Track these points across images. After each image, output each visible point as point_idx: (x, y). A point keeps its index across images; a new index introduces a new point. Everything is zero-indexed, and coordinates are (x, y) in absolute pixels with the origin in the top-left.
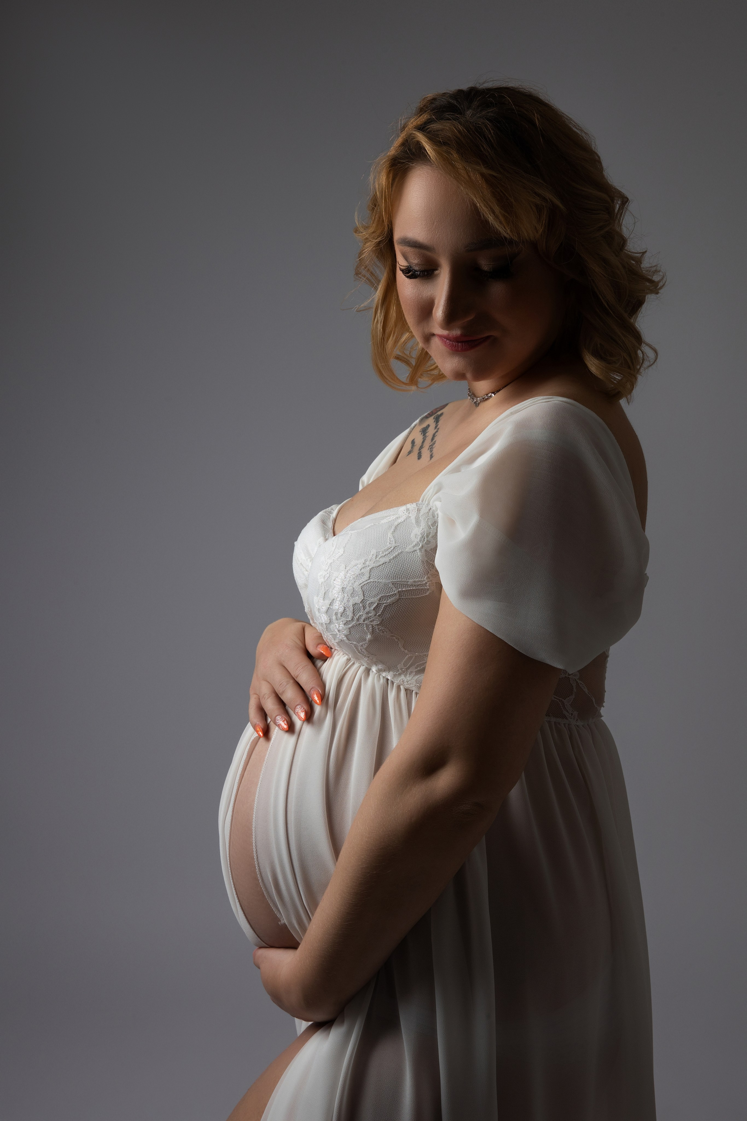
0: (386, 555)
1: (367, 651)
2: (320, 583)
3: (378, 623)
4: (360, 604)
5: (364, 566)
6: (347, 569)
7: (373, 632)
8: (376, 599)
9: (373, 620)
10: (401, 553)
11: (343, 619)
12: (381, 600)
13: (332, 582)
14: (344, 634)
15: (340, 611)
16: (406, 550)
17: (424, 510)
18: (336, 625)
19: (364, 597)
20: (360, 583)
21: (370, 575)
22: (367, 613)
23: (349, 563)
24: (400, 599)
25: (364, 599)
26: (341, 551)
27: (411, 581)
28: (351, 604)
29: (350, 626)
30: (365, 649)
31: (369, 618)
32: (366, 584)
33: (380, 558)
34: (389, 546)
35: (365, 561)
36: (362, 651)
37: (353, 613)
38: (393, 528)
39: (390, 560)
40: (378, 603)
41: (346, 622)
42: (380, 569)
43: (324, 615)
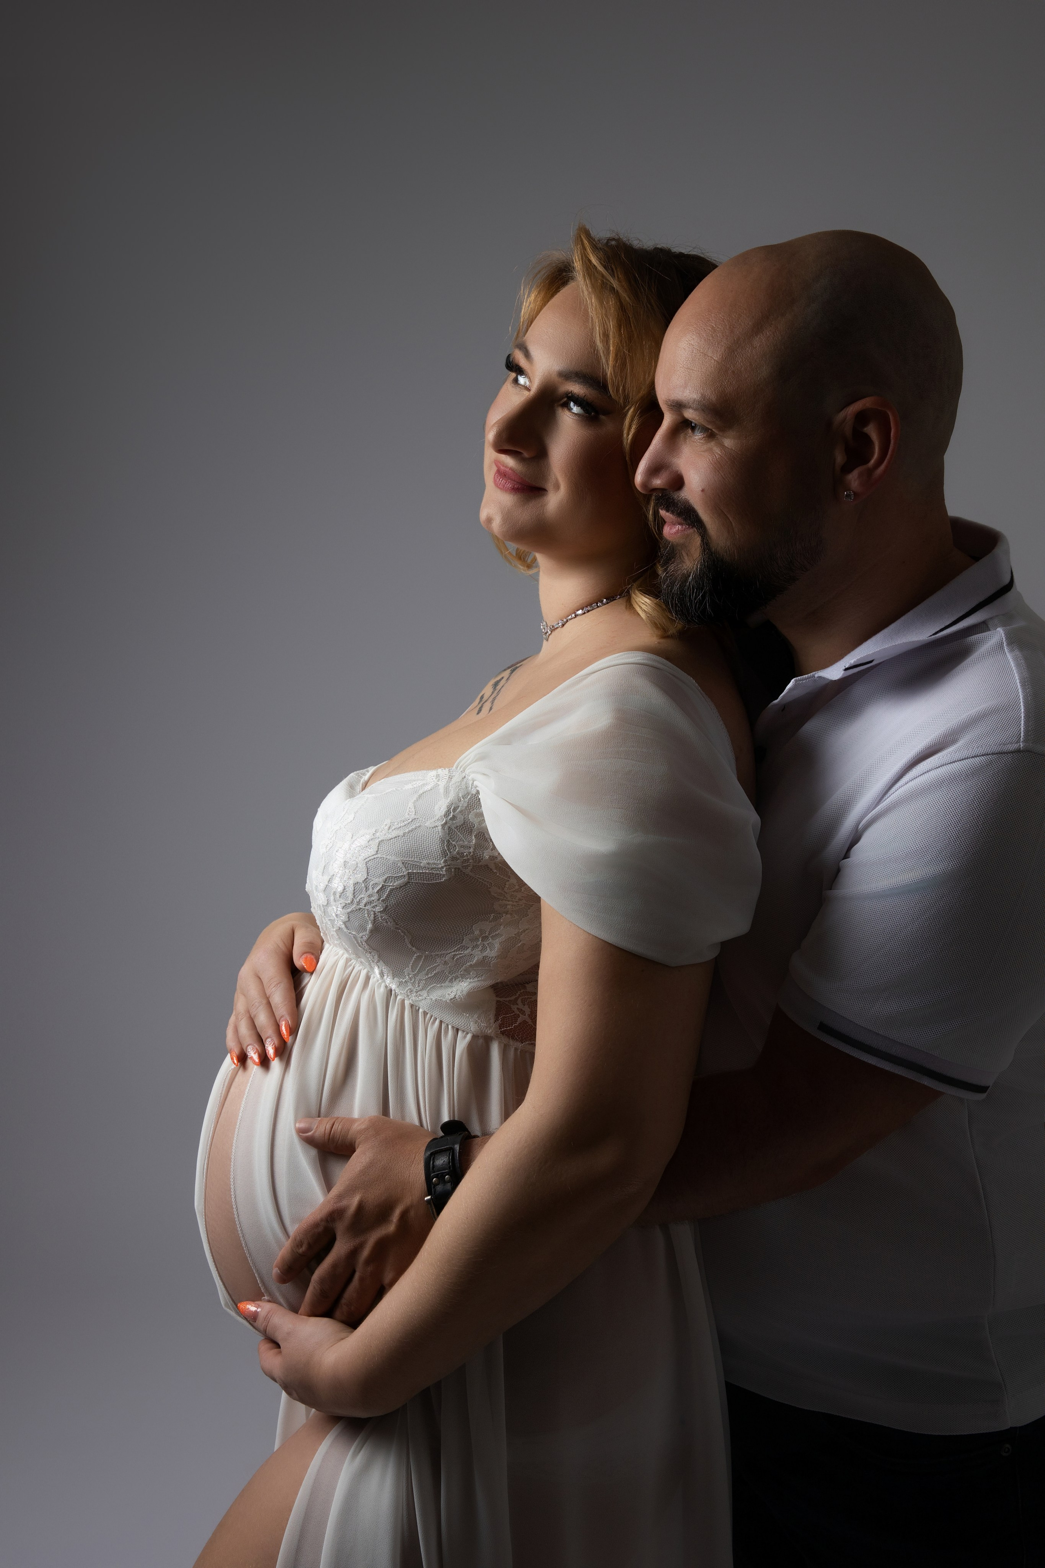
0: (401, 827)
1: (368, 945)
2: (321, 854)
3: (382, 910)
4: (362, 884)
5: (373, 837)
6: (353, 840)
7: (375, 921)
8: (380, 881)
9: (376, 906)
10: (419, 827)
11: (342, 901)
12: (387, 881)
13: (334, 854)
14: (342, 920)
15: (339, 890)
16: (426, 825)
17: (457, 778)
18: (334, 907)
19: (368, 875)
20: (365, 857)
21: (378, 849)
22: (369, 896)
23: (357, 832)
24: (409, 882)
25: (367, 878)
26: (351, 817)
27: (424, 863)
28: (351, 882)
29: (349, 910)
30: (366, 942)
31: (371, 902)
32: (372, 859)
33: (393, 830)
34: (407, 816)
35: (375, 831)
36: (362, 944)
37: (354, 894)
38: (416, 796)
39: (404, 833)
40: (383, 885)
41: (345, 906)
42: (391, 843)
43: (321, 894)
